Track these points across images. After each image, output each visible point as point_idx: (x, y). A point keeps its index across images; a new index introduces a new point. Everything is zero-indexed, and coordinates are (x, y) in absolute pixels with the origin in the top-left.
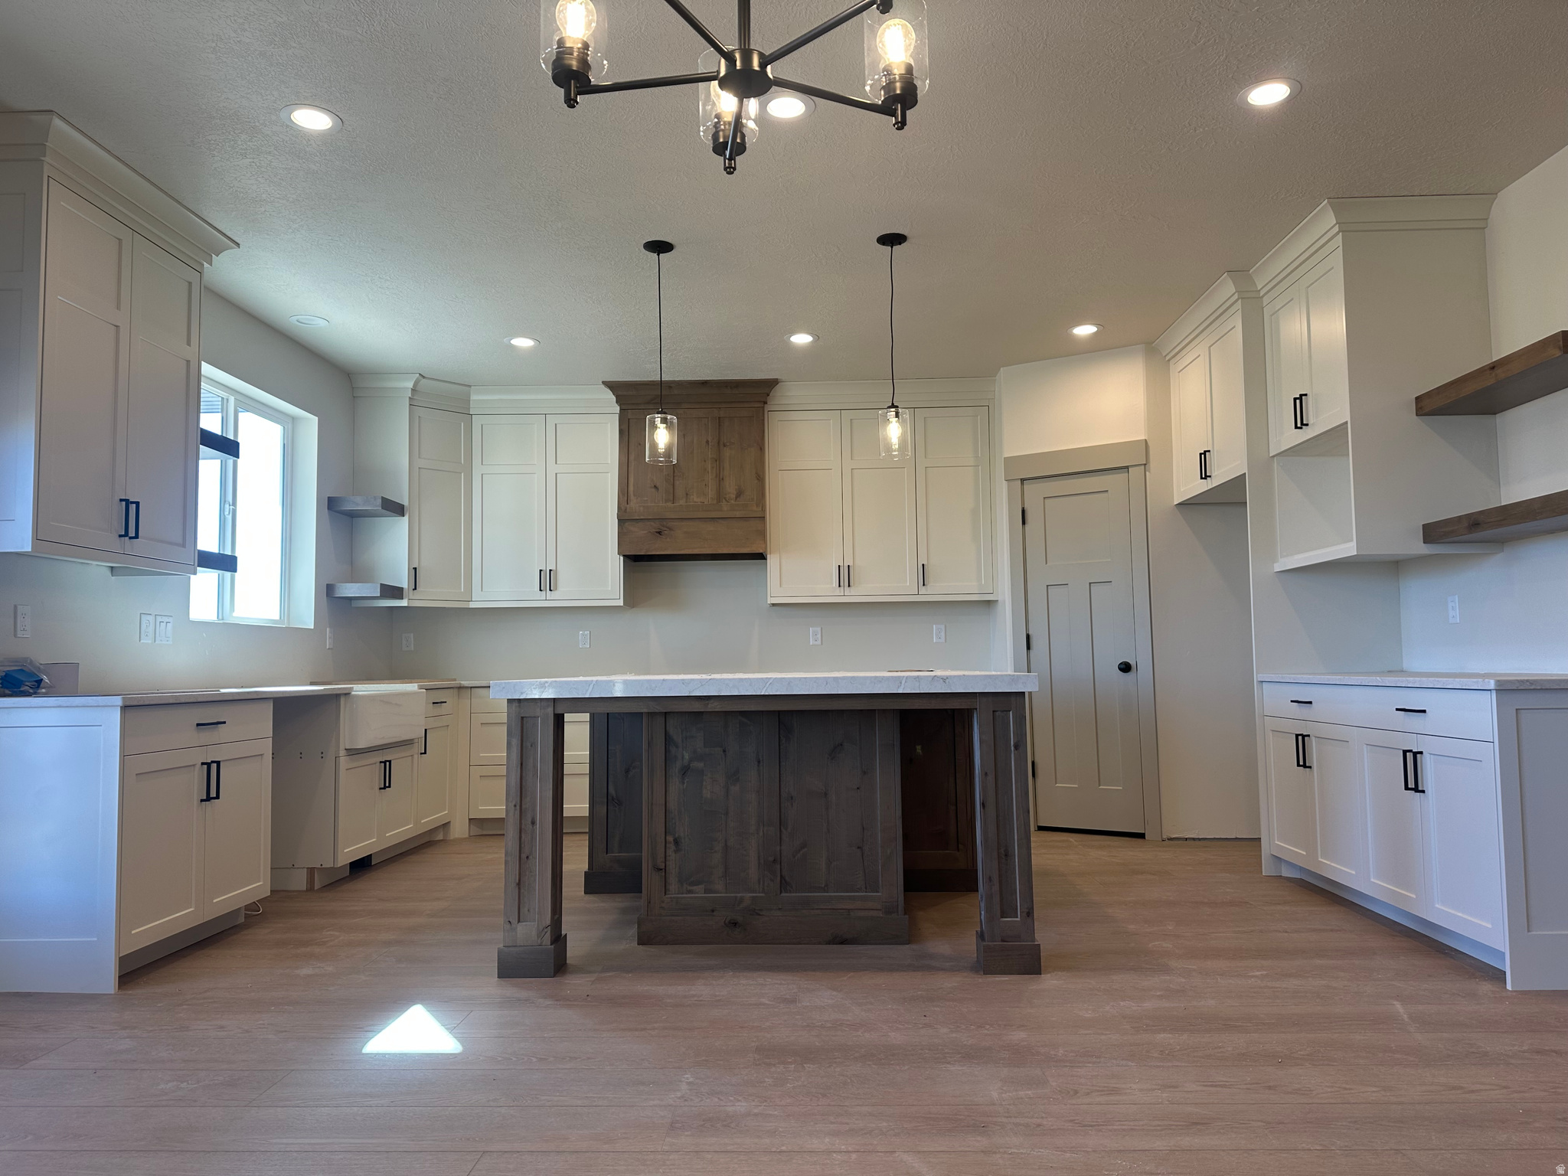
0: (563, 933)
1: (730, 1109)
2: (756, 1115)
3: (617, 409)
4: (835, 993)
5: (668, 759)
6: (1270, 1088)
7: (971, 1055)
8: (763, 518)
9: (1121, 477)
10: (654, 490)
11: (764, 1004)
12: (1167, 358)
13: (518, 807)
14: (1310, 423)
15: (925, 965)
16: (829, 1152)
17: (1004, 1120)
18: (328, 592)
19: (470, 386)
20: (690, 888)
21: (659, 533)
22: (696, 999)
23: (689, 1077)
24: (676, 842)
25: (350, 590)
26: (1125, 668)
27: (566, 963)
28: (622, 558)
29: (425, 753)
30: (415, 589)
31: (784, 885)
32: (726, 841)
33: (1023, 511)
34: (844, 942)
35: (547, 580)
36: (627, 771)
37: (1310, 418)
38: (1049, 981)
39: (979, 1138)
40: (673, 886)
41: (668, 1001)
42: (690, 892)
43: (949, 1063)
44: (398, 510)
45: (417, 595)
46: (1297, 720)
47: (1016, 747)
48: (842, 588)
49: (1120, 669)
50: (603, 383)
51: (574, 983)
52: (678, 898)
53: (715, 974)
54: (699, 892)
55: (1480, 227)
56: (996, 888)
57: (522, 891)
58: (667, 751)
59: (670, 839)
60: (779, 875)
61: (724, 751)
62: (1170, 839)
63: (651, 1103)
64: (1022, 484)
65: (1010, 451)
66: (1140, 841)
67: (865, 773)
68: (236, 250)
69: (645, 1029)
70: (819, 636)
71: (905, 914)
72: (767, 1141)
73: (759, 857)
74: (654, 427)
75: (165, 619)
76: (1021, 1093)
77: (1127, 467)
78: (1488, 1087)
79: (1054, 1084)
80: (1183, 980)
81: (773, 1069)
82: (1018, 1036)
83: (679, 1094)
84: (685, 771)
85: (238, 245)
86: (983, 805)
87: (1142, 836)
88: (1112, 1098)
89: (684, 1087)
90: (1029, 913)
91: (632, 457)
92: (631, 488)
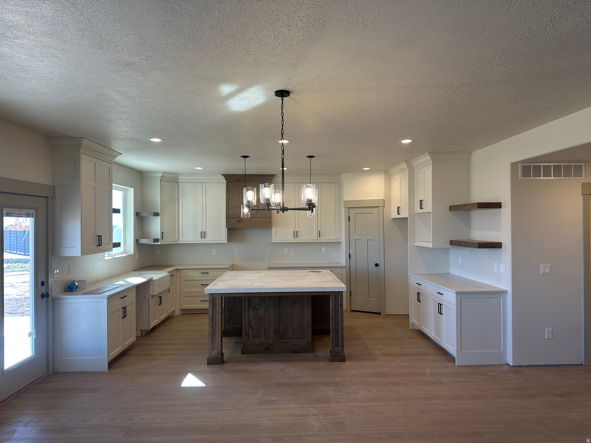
0: (223, 352)
1: (272, 399)
2: (278, 400)
3: (225, 182)
4: (294, 368)
5: (250, 305)
6: (391, 391)
7: (326, 384)
8: (271, 217)
9: (377, 209)
10: (237, 208)
11: (277, 372)
12: (391, 175)
13: (212, 321)
14: (424, 208)
15: (317, 359)
16: (294, 408)
17: (332, 400)
18: (137, 241)
19: (179, 174)
20: (255, 339)
21: (239, 221)
22: (259, 370)
23: (261, 391)
24: (252, 327)
25: (143, 241)
26: (377, 265)
27: (223, 360)
28: (227, 228)
29: (169, 292)
30: (163, 239)
31: (280, 338)
32: (265, 327)
33: (349, 217)
34: (296, 353)
35: (203, 235)
36: (234, 302)
37: (424, 206)
38: (347, 364)
39: (326, 404)
40: (251, 339)
41: (253, 371)
42: (255, 340)
43: (321, 386)
44: (156, 214)
45: (163, 240)
46: (418, 288)
47: (340, 305)
48: (295, 238)
49: (375, 266)
50: (221, 174)
51: (227, 366)
52: (252, 342)
53: (263, 363)
54: (258, 340)
55: (469, 160)
56: (335, 340)
57: (213, 343)
58: (249, 303)
59: (250, 326)
60: (279, 336)
61: (264, 303)
62: (388, 315)
63: (254, 398)
64: (349, 209)
65: (345, 199)
66: (379, 315)
67: (302, 308)
68: (121, 156)
69: (248, 379)
70: (287, 251)
71: (312, 345)
72: (281, 406)
73: (274, 331)
74: (243, 208)
75: (100, 261)
76: (337, 394)
77: (379, 207)
78: (438, 390)
79: (344, 391)
80: (380, 363)
81: (281, 389)
82: (337, 379)
83: (260, 396)
84: (254, 308)
85: (121, 154)
86: (332, 319)
87: (380, 314)
88: (356, 394)
89: (261, 394)
90: (343, 347)
91: (230, 197)
92: (230, 207)
